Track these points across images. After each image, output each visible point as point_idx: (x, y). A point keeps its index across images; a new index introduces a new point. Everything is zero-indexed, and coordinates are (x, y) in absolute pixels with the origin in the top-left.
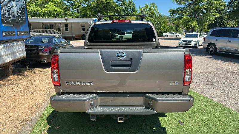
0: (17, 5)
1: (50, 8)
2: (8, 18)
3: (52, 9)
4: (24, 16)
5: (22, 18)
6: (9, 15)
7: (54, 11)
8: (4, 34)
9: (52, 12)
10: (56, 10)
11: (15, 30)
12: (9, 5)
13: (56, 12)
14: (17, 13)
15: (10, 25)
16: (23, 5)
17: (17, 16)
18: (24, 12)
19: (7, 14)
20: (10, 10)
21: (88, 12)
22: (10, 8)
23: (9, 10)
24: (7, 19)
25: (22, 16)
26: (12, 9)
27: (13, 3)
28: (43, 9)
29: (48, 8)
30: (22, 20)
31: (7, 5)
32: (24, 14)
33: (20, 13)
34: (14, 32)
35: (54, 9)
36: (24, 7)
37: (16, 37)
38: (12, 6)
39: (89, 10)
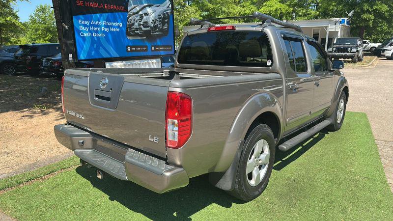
0: (154, 11)
1: (270, 7)
2: (137, 29)
3: (274, 8)
4: (166, 25)
5: (162, 27)
6: (140, 25)
7: (276, 10)
8: (129, 49)
9: (273, 13)
10: (280, 9)
11: (147, 43)
12: (140, 13)
13: (279, 12)
14: (154, 22)
15: (139, 38)
16: (168, 10)
17: (152, 25)
18: (166, 21)
19: (136, 24)
20: (142, 19)
21: (331, 7)
22: (143, 17)
23: (140, 19)
24: (135, 31)
25: (163, 26)
26: (145, 17)
27: (149, 10)
28: (260, 10)
29: (268, 7)
30: (161, 30)
31: (138, 12)
32: (167, 22)
33: (160, 21)
34: (146, 47)
35: (277, 8)
36: (167, 13)
37: (149, 53)
38: (146, 14)
39: (334, 4)
